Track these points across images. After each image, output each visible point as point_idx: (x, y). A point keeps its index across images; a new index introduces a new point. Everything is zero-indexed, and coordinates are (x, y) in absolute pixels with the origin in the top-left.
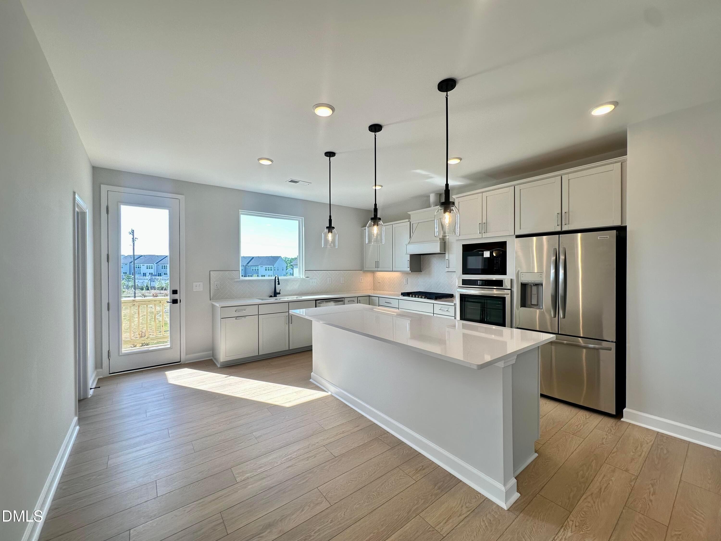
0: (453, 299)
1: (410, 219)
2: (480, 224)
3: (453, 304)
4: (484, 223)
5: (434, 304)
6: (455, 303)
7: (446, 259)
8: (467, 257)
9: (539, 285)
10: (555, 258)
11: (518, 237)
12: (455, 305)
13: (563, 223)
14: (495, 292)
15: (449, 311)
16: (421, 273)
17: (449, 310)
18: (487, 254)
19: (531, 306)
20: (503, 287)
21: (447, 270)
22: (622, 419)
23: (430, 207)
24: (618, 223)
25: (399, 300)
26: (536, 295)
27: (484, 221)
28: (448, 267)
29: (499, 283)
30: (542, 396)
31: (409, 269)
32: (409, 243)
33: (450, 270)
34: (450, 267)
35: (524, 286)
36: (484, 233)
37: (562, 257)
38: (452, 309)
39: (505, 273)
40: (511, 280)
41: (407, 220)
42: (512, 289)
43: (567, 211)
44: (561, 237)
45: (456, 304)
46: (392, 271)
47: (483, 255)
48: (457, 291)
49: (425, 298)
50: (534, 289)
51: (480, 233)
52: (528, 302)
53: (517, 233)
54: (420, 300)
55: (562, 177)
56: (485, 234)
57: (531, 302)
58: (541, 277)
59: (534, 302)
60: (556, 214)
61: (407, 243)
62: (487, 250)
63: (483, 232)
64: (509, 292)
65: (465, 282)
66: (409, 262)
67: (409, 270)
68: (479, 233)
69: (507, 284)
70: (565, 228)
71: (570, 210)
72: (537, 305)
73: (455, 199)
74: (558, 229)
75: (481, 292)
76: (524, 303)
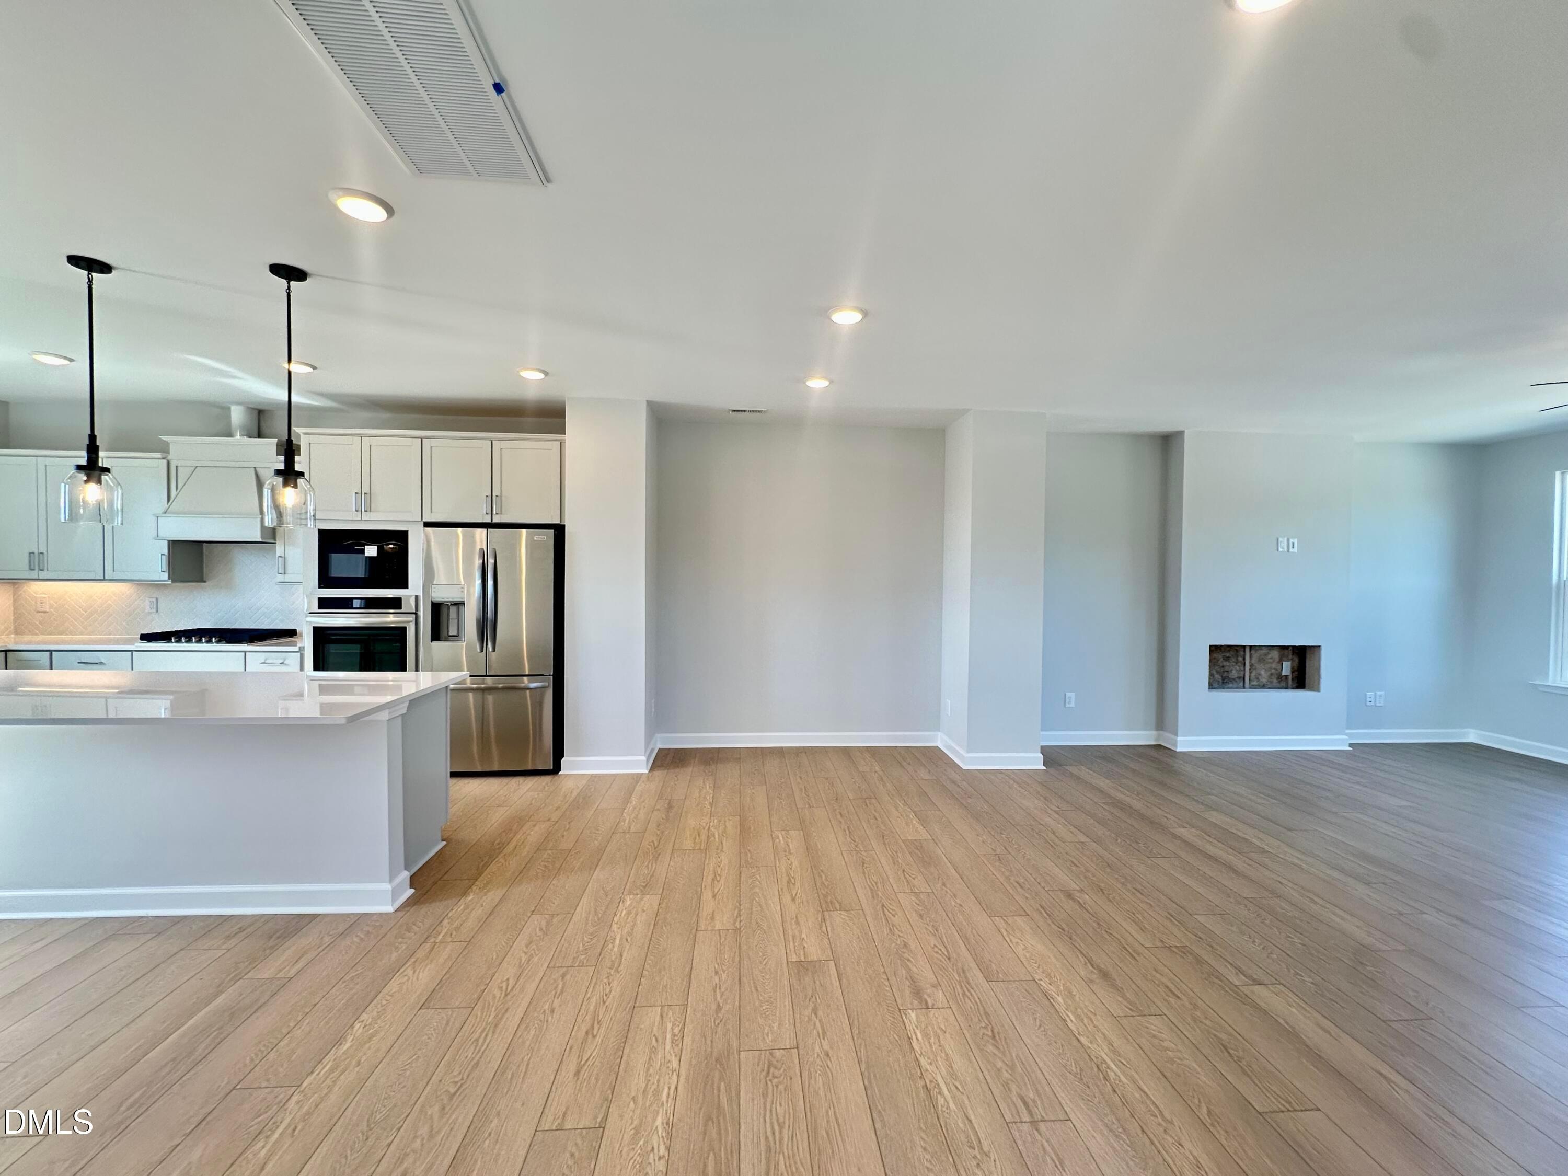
0: (295, 640)
1: (168, 453)
2: (356, 493)
3: (296, 649)
4: (365, 493)
5: (245, 652)
6: (301, 645)
7: (278, 554)
8: (330, 554)
9: (459, 604)
10: (481, 561)
11: (427, 525)
12: (301, 649)
13: (494, 512)
14: (390, 619)
15: (286, 664)
16: (205, 584)
17: (285, 662)
18: (371, 551)
19: (449, 638)
20: (401, 609)
21: (280, 578)
22: (560, 773)
23: (230, 435)
24: (556, 521)
25: (134, 653)
26: (456, 621)
27: (366, 489)
28: (283, 572)
29: (395, 603)
30: (454, 775)
31: (165, 576)
32: (165, 513)
33: (287, 578)
34: (287, 572)
35: (437, 609)
36: (366, 511)
37: (491, 561)
38: (294, 659)
39: (405, 585)
40: (417, 597)
41: (158, 455)
42: (418, 613)
43: (499, 494)
44: (490, 532)
45: (304, 647)
46: (104, 580)
47: (363, 552)
48: (307, 622)
49: (217, 642)
50: (453, 610)
51: (357, 511)
52: (444, 633)
53: (427, 519)
54: (204, 646)
55: (492, 443)
56: (368, 513)
57: (448, 632)
58: (462, 592)
59: (453, 631)
60: (485, 497)
61: (160, 510)
62: (372, 543)
63: (363, 510)
64: (412, 618)
65: (324, 603)
66: (165, 559)
67: (167, 578)
68: (354, 510)
69: (408, 605)
70: (496, 520)
71: (504, 494)
72: (457, 637)
73: (301, 434)
74: (487, 520)
75: (361, 621)
76: (437, 634)
